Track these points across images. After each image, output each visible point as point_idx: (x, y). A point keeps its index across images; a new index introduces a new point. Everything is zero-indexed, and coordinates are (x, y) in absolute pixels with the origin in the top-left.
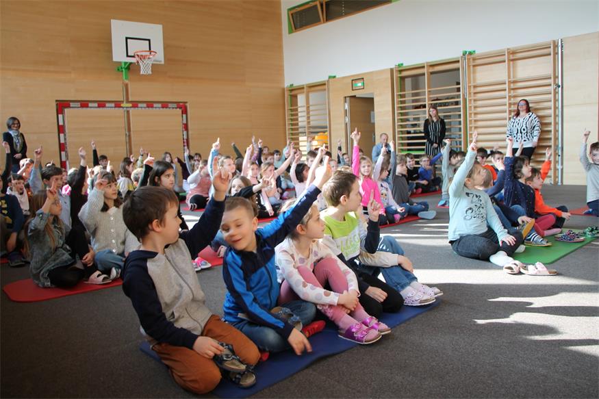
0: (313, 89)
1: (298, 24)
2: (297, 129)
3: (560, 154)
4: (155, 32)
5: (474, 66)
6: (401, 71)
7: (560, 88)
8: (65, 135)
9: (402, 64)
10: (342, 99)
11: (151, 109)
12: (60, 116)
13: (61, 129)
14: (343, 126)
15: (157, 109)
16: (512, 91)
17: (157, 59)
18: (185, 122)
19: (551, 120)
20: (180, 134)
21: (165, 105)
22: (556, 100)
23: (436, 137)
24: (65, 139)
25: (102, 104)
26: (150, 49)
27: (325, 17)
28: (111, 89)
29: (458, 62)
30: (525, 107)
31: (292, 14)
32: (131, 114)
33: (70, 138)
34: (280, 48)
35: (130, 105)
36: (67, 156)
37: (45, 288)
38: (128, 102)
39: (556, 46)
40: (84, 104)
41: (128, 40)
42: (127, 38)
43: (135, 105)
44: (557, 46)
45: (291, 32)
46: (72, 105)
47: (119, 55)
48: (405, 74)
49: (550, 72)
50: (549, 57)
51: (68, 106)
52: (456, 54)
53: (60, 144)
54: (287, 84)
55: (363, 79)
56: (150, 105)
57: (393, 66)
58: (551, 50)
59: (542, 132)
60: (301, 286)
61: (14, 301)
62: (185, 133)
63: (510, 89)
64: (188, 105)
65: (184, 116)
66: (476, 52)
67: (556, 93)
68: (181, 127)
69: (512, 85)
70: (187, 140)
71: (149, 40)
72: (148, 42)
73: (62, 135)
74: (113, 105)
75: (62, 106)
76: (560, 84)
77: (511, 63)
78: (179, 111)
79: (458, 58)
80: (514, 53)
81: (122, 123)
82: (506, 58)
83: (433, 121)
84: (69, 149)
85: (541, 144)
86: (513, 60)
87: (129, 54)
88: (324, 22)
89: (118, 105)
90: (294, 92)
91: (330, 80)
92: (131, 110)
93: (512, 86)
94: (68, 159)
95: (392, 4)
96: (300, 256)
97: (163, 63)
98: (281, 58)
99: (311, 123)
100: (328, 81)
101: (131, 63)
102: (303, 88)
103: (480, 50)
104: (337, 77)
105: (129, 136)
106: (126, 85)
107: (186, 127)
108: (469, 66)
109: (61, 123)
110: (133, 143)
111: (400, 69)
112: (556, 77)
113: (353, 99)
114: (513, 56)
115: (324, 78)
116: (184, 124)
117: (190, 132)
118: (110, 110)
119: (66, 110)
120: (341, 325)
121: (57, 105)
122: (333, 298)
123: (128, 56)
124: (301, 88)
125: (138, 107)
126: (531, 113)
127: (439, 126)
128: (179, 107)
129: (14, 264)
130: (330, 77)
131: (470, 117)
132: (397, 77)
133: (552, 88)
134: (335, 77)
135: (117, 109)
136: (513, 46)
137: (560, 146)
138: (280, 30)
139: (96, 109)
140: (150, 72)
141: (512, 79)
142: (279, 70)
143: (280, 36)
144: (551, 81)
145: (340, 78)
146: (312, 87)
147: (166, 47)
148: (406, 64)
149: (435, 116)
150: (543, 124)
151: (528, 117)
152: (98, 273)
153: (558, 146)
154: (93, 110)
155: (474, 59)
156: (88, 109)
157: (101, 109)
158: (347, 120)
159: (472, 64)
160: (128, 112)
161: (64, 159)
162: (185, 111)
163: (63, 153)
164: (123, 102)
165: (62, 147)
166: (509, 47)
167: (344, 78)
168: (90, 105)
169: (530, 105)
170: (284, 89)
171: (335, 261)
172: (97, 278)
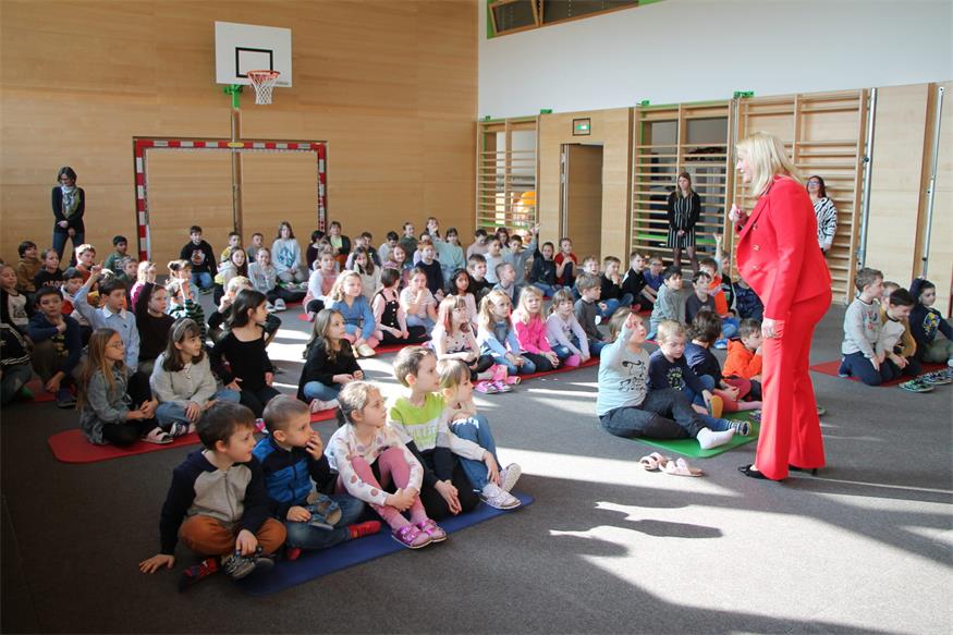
0: (517, 126)
1: (503, 23)
2: (494, 178)
3: (861, 261)
4: (279, 40)
5: (750, 116)
6: (644, 113)
7: (868, 163)
8: (145, 188)
9: (648, 102)
10: (558, 147)
11: (271, 150)
12: (139, 160)
13: (139, 179)
14: (558, 187)
15: (281, 152)
16: (801, 160)
17: (283, 80)
18: (322, 171)
19: (852, 209)
20: (313, 189)
21: (293, 146)
22: (861, 180)
23: (684, 221)
24: (145, 194)
25: (199, 144)
26: (271, 68)
27: (541, 18)
28: (213, 121)
29: (726, 107)
30: (817, 187)
31: (494, 9)
32: (242, 159)
33: (153, 192)
34: (473, 59)
35: (242, 145)
36: (147, 218)
37: (96, 444)
38: (238, 139)
39: (867, 98)
40: (174, 143)
41: (240, 52)
42: (238, 49)
43: (248, 144)
44: (869, 98)
45: (490, 36)
46: (156, 143)
47: (225, 75)
48: (650, 117)
49: (856, 137)
50: (856, 113)
51: (151, 145)
52: (724, 94)
53: (137, 200)
54: (481, 116)
55: (589, 119)
56: (271, 145)
57: (633, 105)
58: (860, 103)
59: (840, 226)
60: (349, 482)
61: (59, 461)
62: (321, 187)
63: (798, 157)
64: (327, 144)
65: (322, 161)
66: (755, 95)
67: (862, 169)
68: (316, 178)
69: (801, 150)
70: (325, 198)
71: (271, 52)
72: (268, 54)
73: (140, 188)
74: (216, 144)
75: (141, 146)
76: (869, 156)
77: (803, 116)
78: (314, 154)
79: (727, 101)
80: (809, 102)
81: (227, 172)
82: (794, 108)
83: (682, 197)
84: (150, 208)
85: (836, 244)
86: (805, 113)
87: (240, 73)
88: (540, 26)
89: (223, 144)
90: (490, 130)
91: (543, 116)
92: (243, 153)
93: (802, 152)
94: (148, 222)
95: (639, 8)
96: (360, 444)
97: (290, 86)
98: (474, 75)
99: (513, 171)
100: (539, 117)
101: (242, 86)
102: (504, 124)
103: (761, 92)
104: (554, 112)
105: (239, 189)
106: (237, 115)
107: (323, 178)
108: (742, 116)
109: (140, 170)
110: (243, 200)
111: (644, 110)
112: (863, 145)
113: (573, 148)
114: (807, 107)
115: (534, 112)
116: (320, 174)
117: (329, 187)
118: (210, 152)
119: (147, 151)
120: (393, 526)
121: (135, 142)
122: (381, 497)
123: (238, 76)
124: (500, 124)
125: (252, 148)
126: (826, 200)
127: (690, 205)
128: (314, 147)
129: (62, 405)
130: (543, 112)
131: (739, 192)
132: (638, 122)
133: (855, 162)
134: (550, 111)
135: (221, 150)
136: (808, 91)
137: (862, 249)
138: (475, 31)
139: (191, 150)
140: (270, 102)
141: (802, 142)
142: (470, 93)
143: (475, 39)
144: (856, 150)
145: (557, 114)
146: (517, 123)
147: (297, 58)
148: (655, 102)
149: (686, 189)
150: (839, 214)
151: (821, 204)
152: (158, 429)
153: (859, 248)
154: (187, 152)
155: (751, 106)
156: (179, 150)
157: (198, 150)
158: (565, 179)
159: (746, 113)
160: (238, 154)
161: (142, 223)
162: (322, 155)
163: (142, 214)
164: (230, 140)
165: (140, 205)
166: (800, 92)
167: (563, 115)
168: (183, 144)
169: (826, 184)
170: (475, 124)
171: (401, 452)
172: (156, 435)
